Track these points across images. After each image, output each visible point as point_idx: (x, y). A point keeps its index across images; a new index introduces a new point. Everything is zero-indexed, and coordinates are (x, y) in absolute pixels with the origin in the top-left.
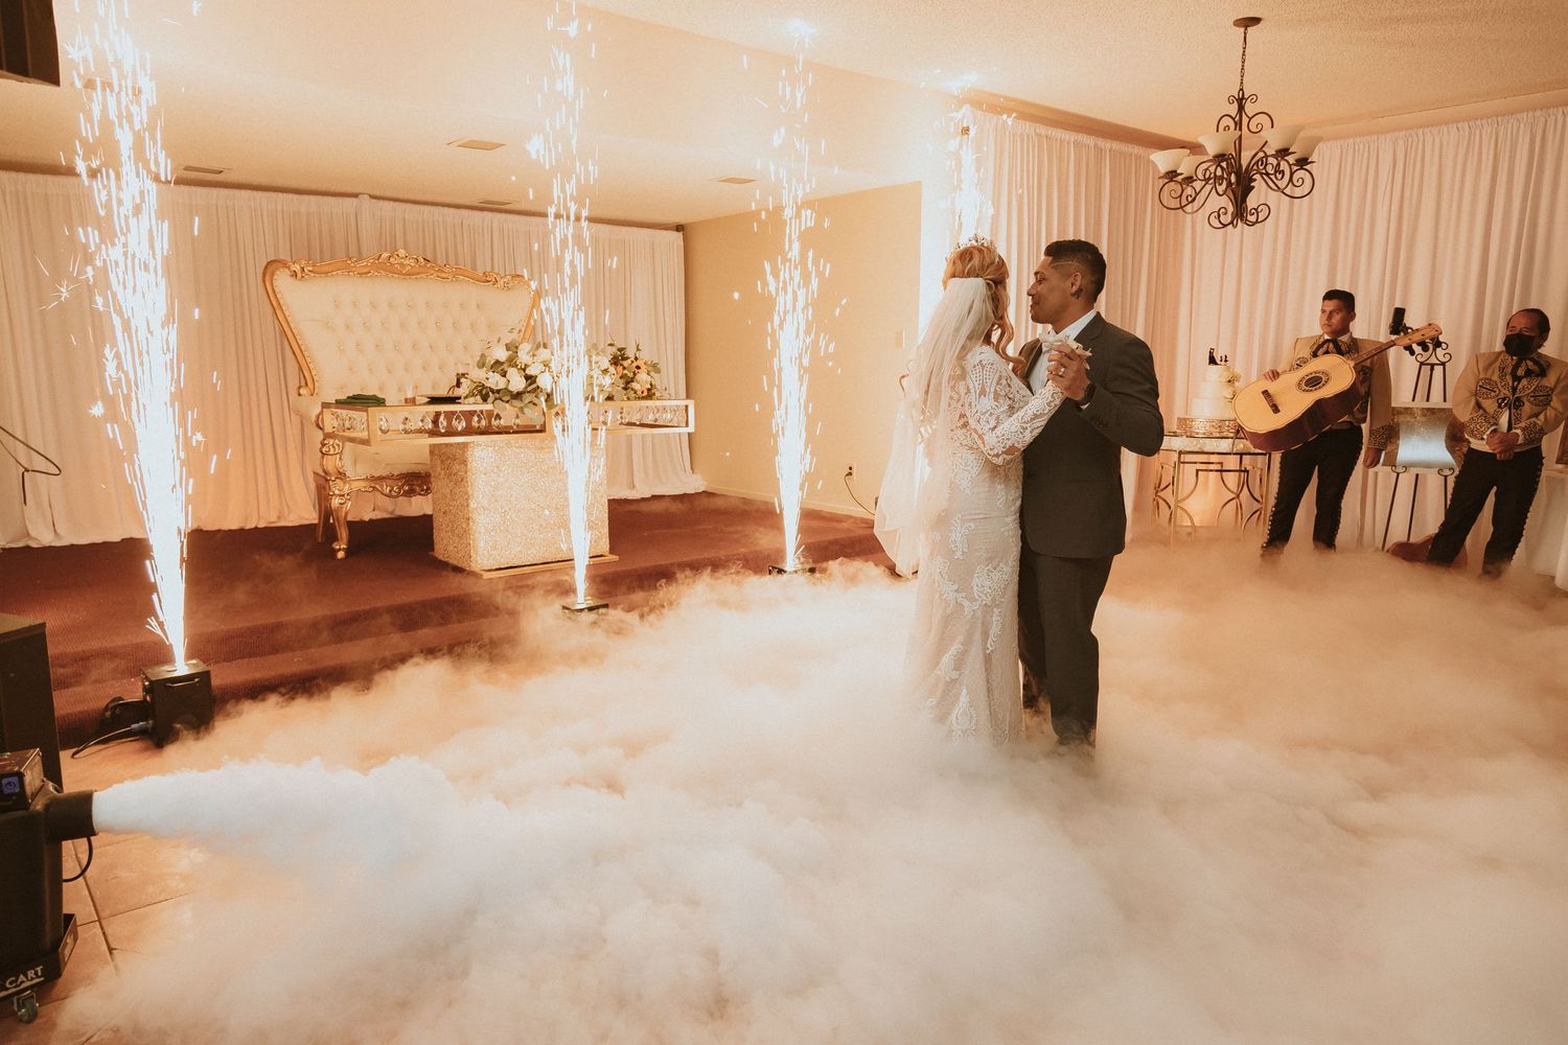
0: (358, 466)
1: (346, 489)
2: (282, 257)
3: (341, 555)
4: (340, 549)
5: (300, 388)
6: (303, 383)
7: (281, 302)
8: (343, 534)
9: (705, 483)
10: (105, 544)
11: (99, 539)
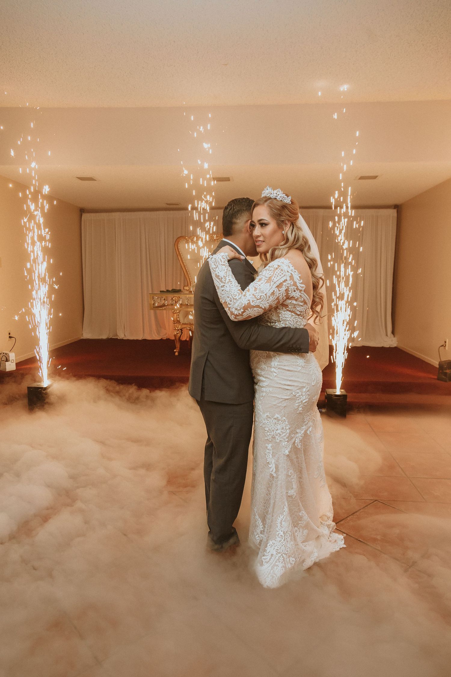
0: (185, 319)
1: (180, 327)
2: (184, 235)
3: (177, 354)
4: (176, 352)
5: (184, 286)
6: (186, 284)
7: (180, 252)
8: (178, 345)
9: (397, 342)
10: (137, 340)
11: (135, 338)
